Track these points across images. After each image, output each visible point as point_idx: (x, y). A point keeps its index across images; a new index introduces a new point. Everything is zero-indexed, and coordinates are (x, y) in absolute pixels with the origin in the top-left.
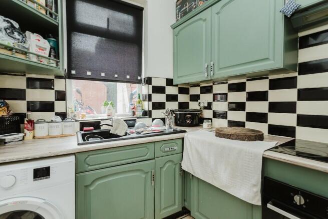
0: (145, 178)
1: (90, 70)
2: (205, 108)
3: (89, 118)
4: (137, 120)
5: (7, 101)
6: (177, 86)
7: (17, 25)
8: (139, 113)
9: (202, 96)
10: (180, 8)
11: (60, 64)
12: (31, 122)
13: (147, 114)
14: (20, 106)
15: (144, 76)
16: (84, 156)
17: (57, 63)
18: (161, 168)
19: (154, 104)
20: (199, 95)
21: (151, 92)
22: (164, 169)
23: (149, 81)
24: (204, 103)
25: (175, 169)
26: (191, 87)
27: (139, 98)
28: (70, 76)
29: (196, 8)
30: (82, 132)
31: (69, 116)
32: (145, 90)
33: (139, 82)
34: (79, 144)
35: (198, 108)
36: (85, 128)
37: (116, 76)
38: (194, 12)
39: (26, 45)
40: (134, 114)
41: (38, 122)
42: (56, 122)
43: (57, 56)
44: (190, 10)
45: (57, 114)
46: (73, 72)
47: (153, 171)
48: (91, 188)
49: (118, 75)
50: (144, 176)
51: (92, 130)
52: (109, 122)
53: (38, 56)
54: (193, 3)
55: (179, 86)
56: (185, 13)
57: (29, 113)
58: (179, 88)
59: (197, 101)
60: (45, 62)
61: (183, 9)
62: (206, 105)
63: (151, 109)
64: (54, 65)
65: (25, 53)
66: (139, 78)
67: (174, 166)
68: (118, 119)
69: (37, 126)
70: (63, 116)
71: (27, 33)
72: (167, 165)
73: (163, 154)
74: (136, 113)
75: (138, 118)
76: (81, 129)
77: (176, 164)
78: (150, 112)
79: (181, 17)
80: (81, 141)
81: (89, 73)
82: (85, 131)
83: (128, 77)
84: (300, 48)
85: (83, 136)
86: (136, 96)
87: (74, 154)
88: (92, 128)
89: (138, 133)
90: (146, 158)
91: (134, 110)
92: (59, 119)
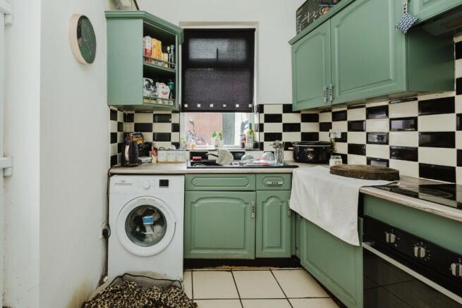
0: (245, 209)
1: (200, 103)
2: (337, 140)
3: (198, 148)
4: (246, 152)
5: (143, 133)
6: (299, 112)
7: (152, 81)
8: (249, 145)
9: (334, 124)
10: (301, 19)
11: (176, 102)
12: (156, 149)
13: (258, 146)
14: (149, 137)
15: (256, 103)
16: (191, 177)
17: (174, 102)
18: (263, 202)
19: (266, 134)
20: (331, 123)
21: (262, 121)
22: (268, 204)
23: (261, 109)
24: (335, 133)
25: (281, 207)
26: (321, 112)
27: (251, 128)
28: (183, 110)
29: (317, 17)
30: (192, 161)
31: (182, 145)
32: (256, 118)
33: (250, 110)
34: (188, 168)
35: (328, 140)
36: (194, 157)
37: (225, 106)
38: (316, 22)
39: (156, 94)
40: (243, 145)
41: (160, 150)
42: (172, 150)
43: (174, 97)
44: (312, 21)
45: (173, 144)
46: (186, 106)
47: (253, 202)
48: (196, 205)
49: (227, 105)
50: (244, 206)
51: (200, 160)
52: (216, 153)
53: (162, 99)
54: (314, 12)
55: (302, 112)
56: (306, 24)
57: (154, 142)
58: (302, 115)
59: (328, 131)
60: (166, 102)
61: (303, 20)
62: (339, 136)
63: (262, 140)
64: (172, 104)
65: (155, 99)
66: (250, 106)
67: (280, 204)
68: (224, 151)
69: (159, 152)
70: (177, 145)
71: (157, 83)
72: (271, 200)
73: (266, 188)
74: (246, 145)
75: (247, 150)
76: (191, 158)
77: (283, 202)
78: (262, 144)
79: (302, 30)
80: (189, 165)
81: (199, 106)
82: (194, 160)
83: (237, 106)
84: (457, 58)
85: (192, 164)
86: (247, 126)
87: (184, 174)
88: (200, 158)
89: (242, 164)
90: (246, 188)
91: (244, 141)
92: (174, 147)
